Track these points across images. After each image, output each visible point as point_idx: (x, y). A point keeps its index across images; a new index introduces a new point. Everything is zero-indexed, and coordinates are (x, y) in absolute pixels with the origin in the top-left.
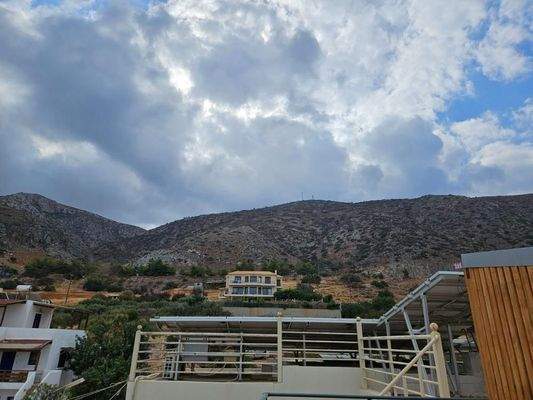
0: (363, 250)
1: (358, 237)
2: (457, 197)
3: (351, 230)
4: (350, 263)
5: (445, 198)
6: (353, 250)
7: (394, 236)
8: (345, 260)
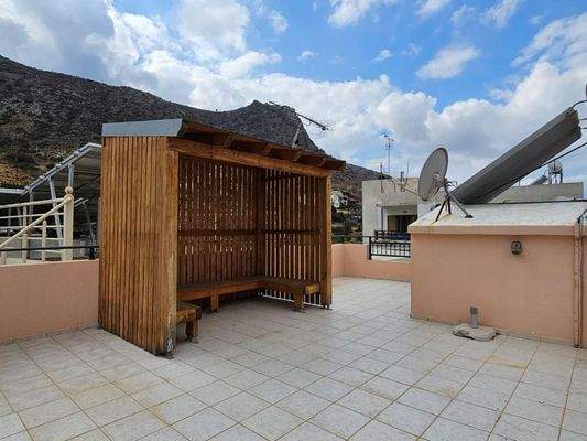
0: (43, 129)
1: (38, 112)
2: (155, 97)
3: (29, 101)
4: (21, 141)
5: (144, 94)
6: (28, 126)
7: (83, 120)
8: (14, 135)
